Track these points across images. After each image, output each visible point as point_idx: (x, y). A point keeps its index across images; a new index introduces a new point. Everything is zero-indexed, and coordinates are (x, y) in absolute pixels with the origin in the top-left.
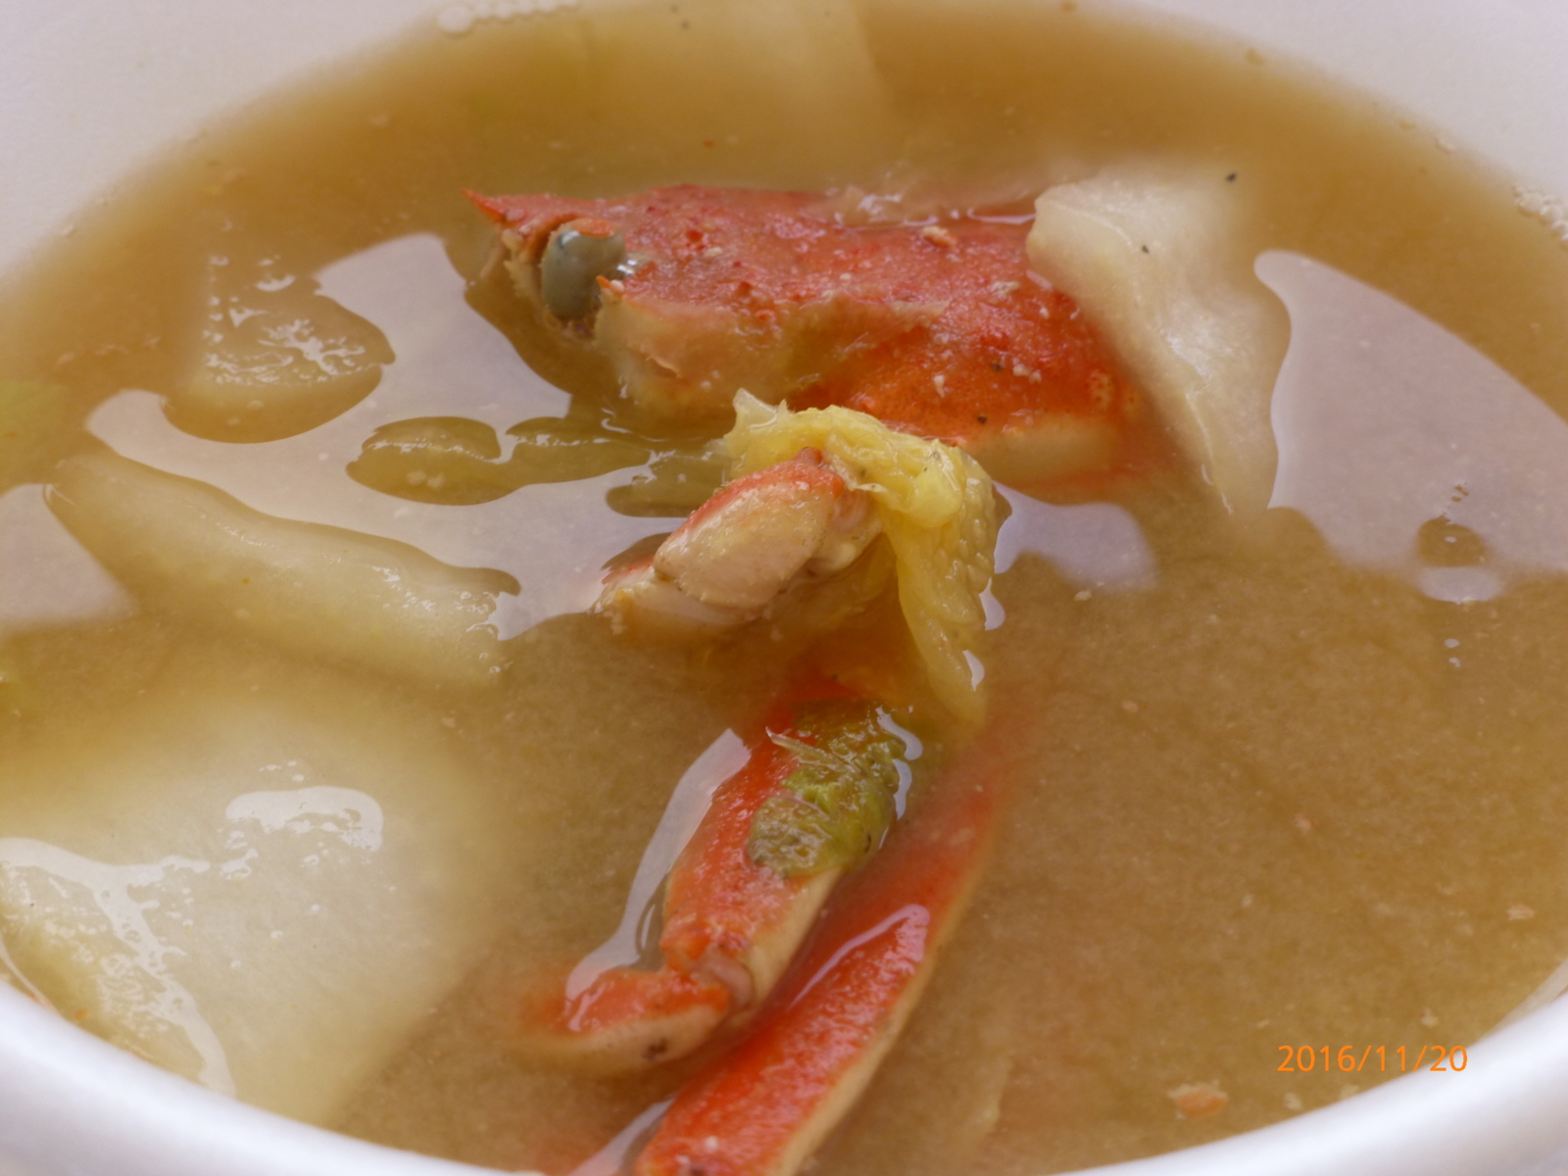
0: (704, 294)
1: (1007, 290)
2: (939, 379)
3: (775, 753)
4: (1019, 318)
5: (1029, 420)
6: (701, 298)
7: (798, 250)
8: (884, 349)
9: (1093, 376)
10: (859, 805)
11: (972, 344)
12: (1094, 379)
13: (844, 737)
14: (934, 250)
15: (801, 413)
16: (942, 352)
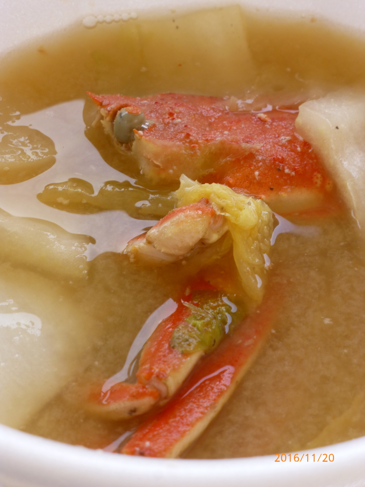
0: (173, 137)
1: (286, 140)
2: (257, 173)
3: (184, 308)
4: (289, 151)
5: (289, 190)
6: (172, 138)
7: (210, 120)
8: (238, 161)
9: (315, 174)
10: (212, 329)
11: (270, 160)
12: (315, 175)
13: (209, 304)
14: (261, 123)
15: (203, 185)
16: (259, 163)
